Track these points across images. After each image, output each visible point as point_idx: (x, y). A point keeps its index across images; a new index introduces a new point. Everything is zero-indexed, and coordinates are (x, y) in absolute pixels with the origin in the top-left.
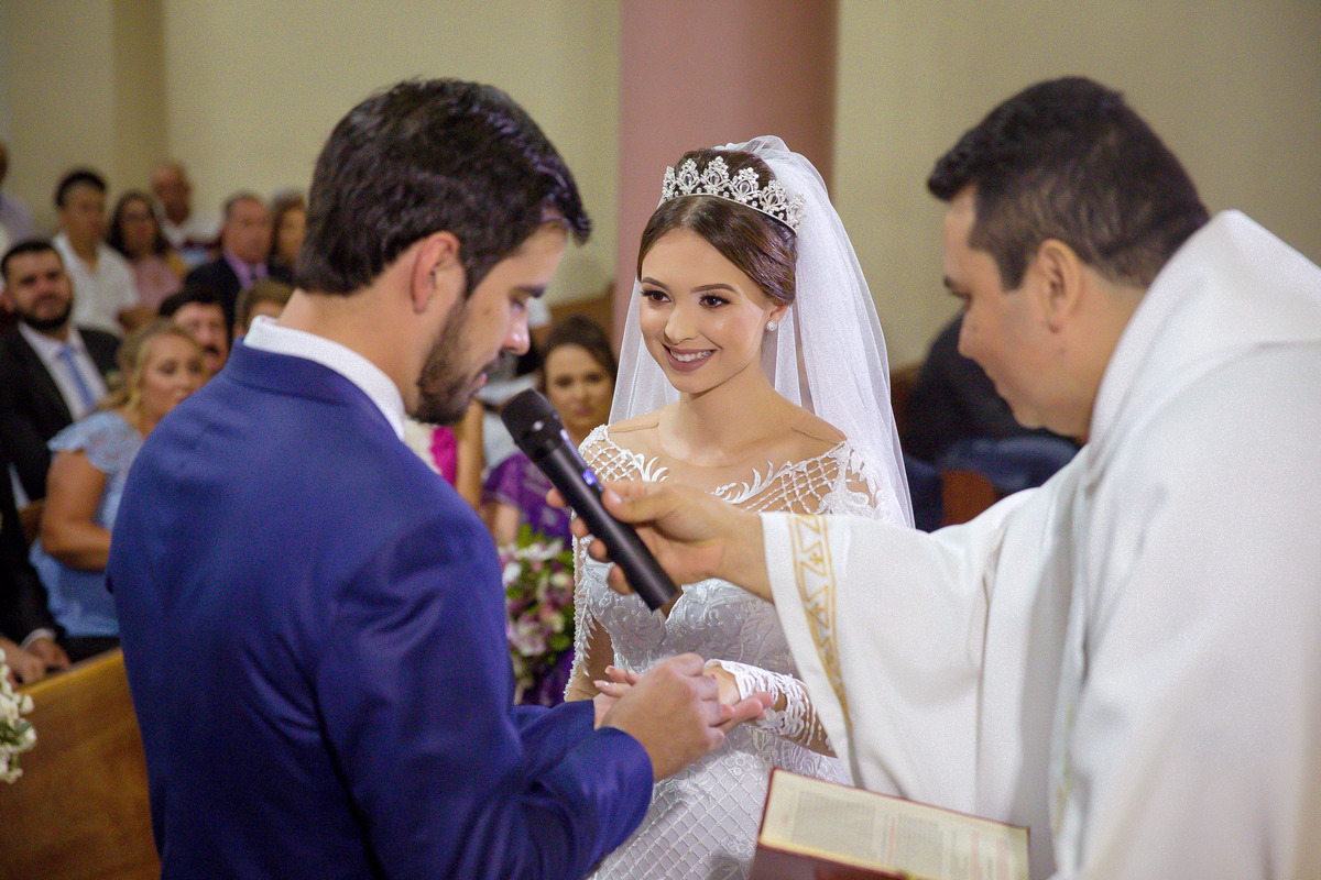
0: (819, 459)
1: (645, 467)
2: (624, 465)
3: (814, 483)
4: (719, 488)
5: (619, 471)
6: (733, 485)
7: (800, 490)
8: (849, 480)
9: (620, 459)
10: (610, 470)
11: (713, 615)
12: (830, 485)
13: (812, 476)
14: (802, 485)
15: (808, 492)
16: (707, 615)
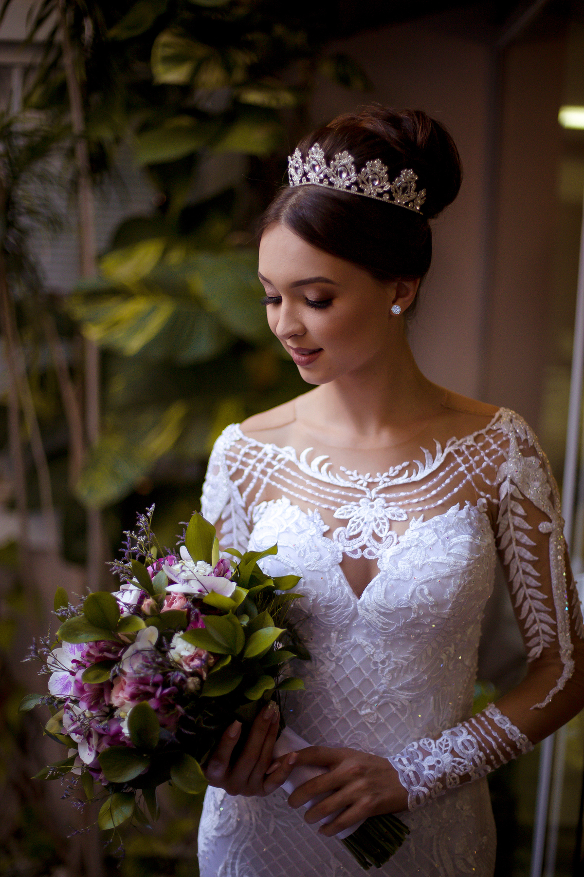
0: (483, 431)
1: (298, 458)
2: (274, 458)
3: (489, 455)
4: (391, 469)
5: (269, 465)
6: (405, 464)
7: (476, 462)
8: (521, 447)
9: (266, 454)
10: (260, 467)
11: (422, 590)
12: (505, 454)
13: (483, 448)
14: (477, 458)
15: (484, 465)
16: (414, 592)
